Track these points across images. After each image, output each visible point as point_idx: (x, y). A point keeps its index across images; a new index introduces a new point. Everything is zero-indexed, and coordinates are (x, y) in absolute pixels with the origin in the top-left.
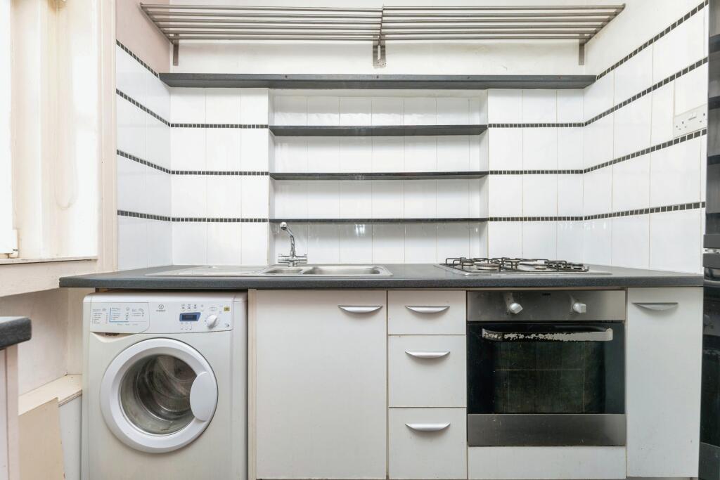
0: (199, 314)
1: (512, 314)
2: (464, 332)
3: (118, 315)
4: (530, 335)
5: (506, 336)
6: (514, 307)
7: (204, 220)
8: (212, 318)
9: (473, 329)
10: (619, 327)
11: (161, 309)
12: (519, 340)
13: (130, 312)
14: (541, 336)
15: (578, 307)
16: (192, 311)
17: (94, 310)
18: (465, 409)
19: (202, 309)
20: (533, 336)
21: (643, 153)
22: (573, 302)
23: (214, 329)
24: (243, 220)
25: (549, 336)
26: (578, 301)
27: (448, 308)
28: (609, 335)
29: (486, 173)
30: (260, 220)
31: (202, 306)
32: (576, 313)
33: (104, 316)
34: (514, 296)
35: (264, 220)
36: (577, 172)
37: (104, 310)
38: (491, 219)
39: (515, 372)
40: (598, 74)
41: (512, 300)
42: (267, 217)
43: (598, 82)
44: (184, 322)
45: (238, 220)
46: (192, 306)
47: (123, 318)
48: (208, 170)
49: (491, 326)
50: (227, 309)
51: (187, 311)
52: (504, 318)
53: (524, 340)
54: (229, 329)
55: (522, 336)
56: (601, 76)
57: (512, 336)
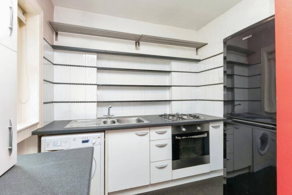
0: (89, 140)
1: (184, 131)
2: (171, 138)
3: (57, 143)
4: (188, 137)
5: (182, 138)
6: (184, 129)
7: (69, 102)
8: (94, 141)
9: (173, 136)
10: (208, 132)
11: (74, 140)
12: (185, 139)
13: (62, 142)
14: (191, 137)
15: (199, 128)
16: (86, 139)
17: (47, 143)
18: (171, 160)
19: (90, 138)
20: (189, 137)
21: (212, 85)
22: (198, 127)
23: (94, 145)
24: (86, 102)
25: (193, 137)
26: (199, 127)
27: (167, 131)
28: (206, 135)
29: (171, 86)
30: (93, 102)
31: (90, 137)
32: (198, 130)
33: (51, 144)
34: (183, 127)
35: (95, 102)
36: (196, 86)
37: (51, 142)
38: (173, 101)
39: (184, 147)
40: (201, 59)
41: (183, 128)
42: (96, 101)
44: (84, 143)
45: (84, 102)
46: (86, 138)
47: (59, 144)
48: (71, 83)
49: (178, 135)
50: (99, 138)
51: (84, 140)
52: (181, 133)
53: (187, 138)
54: (100, 144)
55: (186, 137)
56: (202, 60)
57: (184, 138)
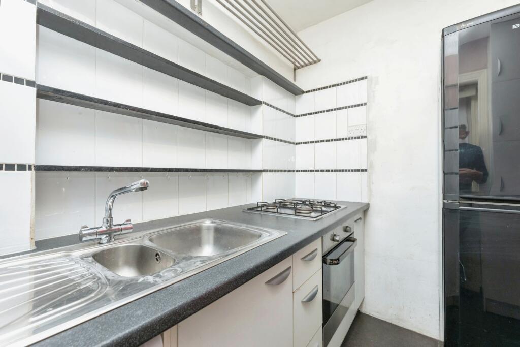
18: (322, 327)
21: (332, 141)
27: (317, 250)
29: (261, 137)
35: (22, 167)
38: (263, 171)
40: (305, 90)
42: (30, 160)
43: (305, 95)
56: (307, 92)
